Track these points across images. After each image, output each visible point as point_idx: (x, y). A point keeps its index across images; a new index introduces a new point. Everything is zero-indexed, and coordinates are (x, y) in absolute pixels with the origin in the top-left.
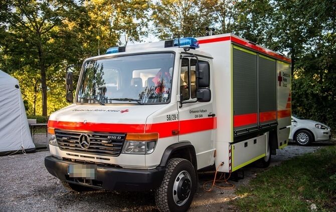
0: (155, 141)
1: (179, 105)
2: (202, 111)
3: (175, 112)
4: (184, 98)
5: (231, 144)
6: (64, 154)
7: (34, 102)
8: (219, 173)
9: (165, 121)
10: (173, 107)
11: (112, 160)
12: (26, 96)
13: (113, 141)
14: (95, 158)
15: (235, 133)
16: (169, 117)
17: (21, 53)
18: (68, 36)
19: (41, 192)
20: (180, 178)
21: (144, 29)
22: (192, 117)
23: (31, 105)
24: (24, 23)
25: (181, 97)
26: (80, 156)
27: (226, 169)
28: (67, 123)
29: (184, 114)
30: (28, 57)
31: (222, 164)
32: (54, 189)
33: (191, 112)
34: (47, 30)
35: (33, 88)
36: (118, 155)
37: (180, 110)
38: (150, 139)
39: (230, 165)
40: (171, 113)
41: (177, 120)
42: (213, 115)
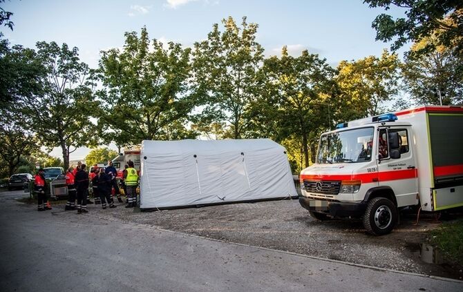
0: (360, 185)
1: (378, 161)
2: (401, 165)
3: (375, 166)
4: (382, 157)
5: (433, 189)
6: (308, 194)
7: (301, 162)
8: (422, 212)
9: (367, 172)
10: (373, 163)
11: (334, 197)
12: (294, 157)
13: (335, 185)
14: (325, 196)
15: (435, 180)
16: (369, 170)
17: (288, 125)
18: (322, 107)
19: (299, 219)
20: (381, 210)
21: (393, 87)
22: (391, 169)
23: (299, 165)
24: (289, 102)
25: (379, 156)
26: (317, 195)
27: (429, 208)
28: (309, 176)
29: (384, 167)
30: (293, 127)
31: (426, 205)
32: (306, 218)
33: (389, 166)
34: (306, 103)
35: (299, 150)
36: (337, 194)
37: (379, 165)
38: (355, 183)
39: (433, 205)
40: (371, 167)
41: (376, 172)
42: (414, 167)
